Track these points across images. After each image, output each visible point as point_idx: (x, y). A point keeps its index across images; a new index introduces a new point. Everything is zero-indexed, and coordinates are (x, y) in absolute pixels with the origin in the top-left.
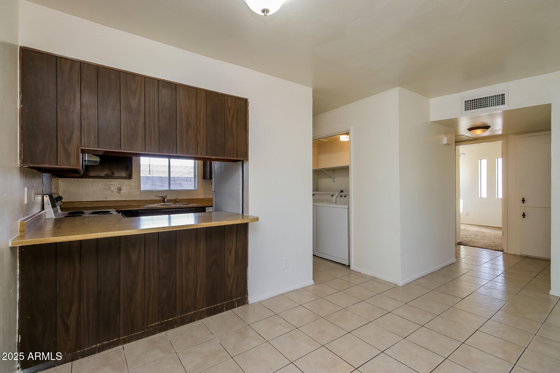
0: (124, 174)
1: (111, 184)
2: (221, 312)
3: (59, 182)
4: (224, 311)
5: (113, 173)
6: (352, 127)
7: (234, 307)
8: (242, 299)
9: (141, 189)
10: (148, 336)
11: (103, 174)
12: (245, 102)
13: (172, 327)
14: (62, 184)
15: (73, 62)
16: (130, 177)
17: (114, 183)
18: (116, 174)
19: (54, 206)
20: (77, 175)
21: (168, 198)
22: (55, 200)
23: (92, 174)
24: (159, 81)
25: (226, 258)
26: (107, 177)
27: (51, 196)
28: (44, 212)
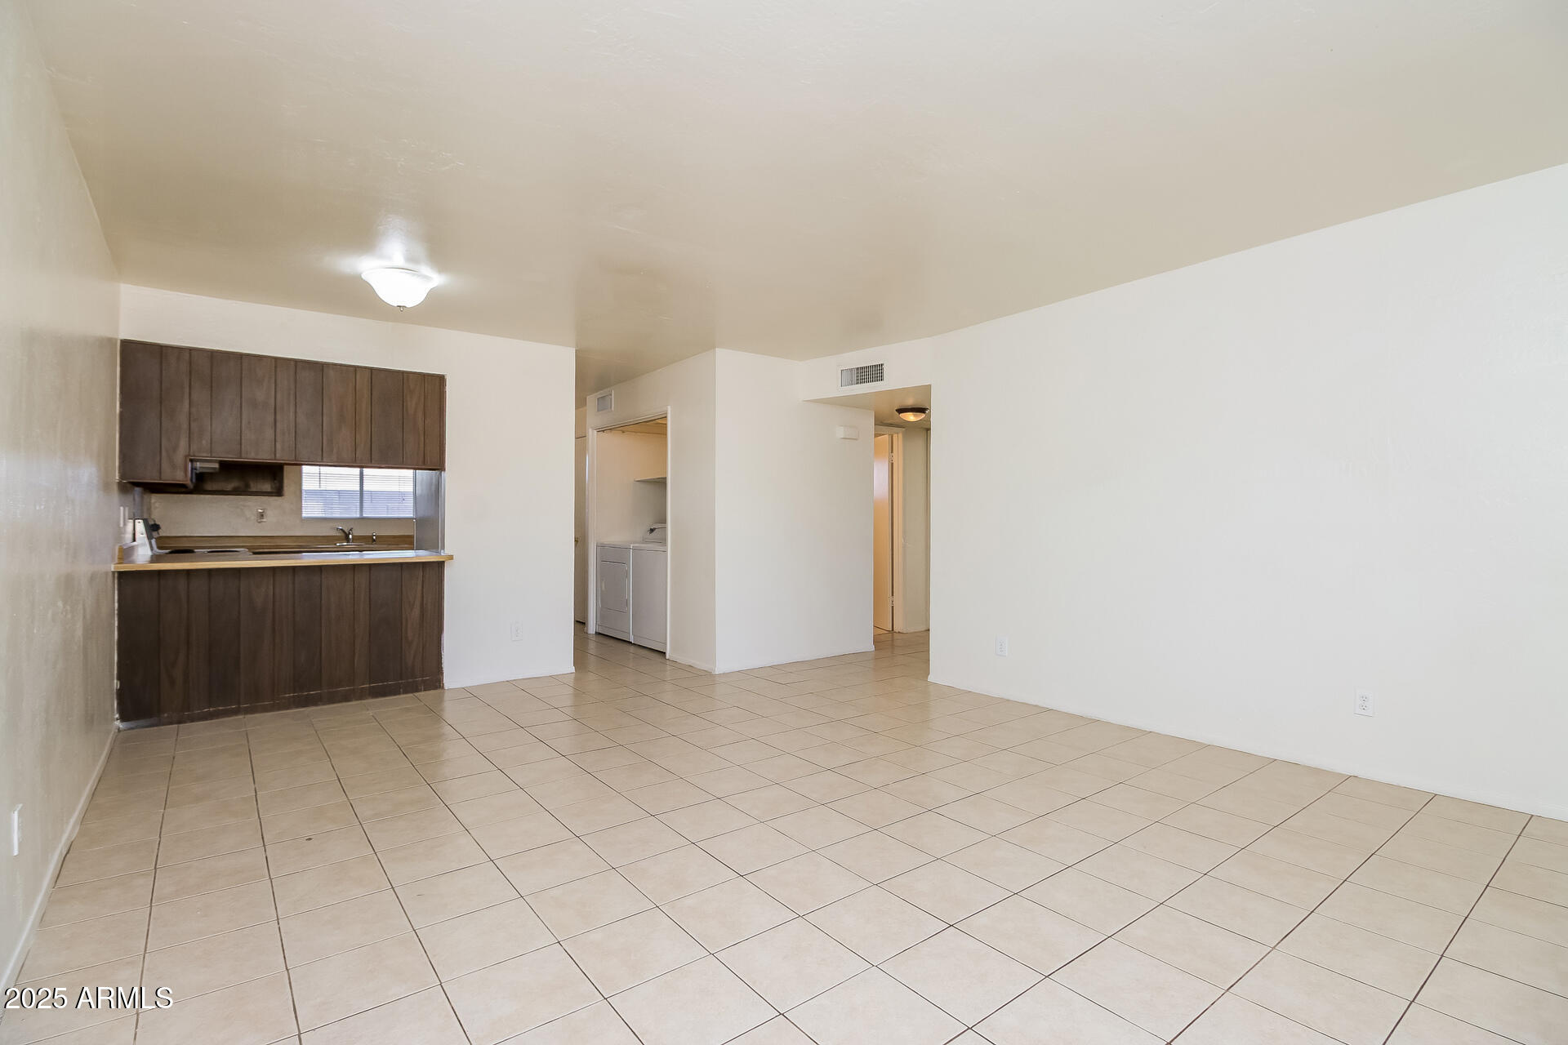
0: (267, 487)
1: (244, 506)
2: (395, 695)
3: (153, 501)
4: (399, 694)
5: (247, 486)
6: (669, 407)
7: (417, 690)
8: (434, 679)
9: (304, 515)
10: (279, 709)
11: (229, 487)
12: (440, 381)
13: (315, 704)
14: (157, 505)
15: (180, 350)
16: (278, 492)
17: (249, 503)
18: (254, 487)
19: (150, 537)
20: (184, 490)
21: (357, 533)
22: (152, 528)
23: (209, 486)
24: (296, 361)
25: (404, 616)
26: (236, 492)
27: (146, 522)
28: (135, 543)
